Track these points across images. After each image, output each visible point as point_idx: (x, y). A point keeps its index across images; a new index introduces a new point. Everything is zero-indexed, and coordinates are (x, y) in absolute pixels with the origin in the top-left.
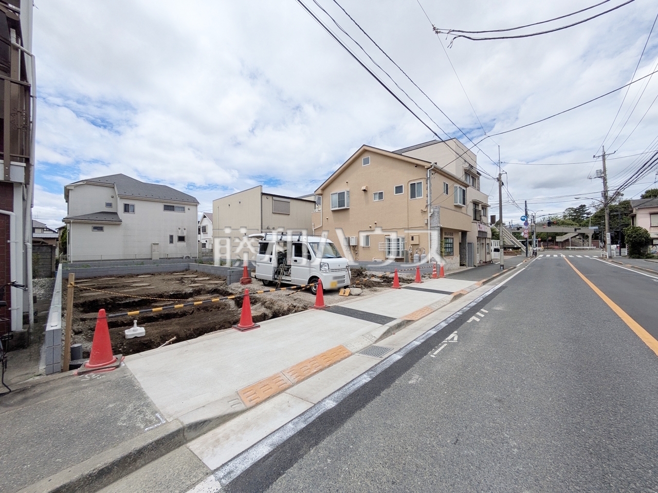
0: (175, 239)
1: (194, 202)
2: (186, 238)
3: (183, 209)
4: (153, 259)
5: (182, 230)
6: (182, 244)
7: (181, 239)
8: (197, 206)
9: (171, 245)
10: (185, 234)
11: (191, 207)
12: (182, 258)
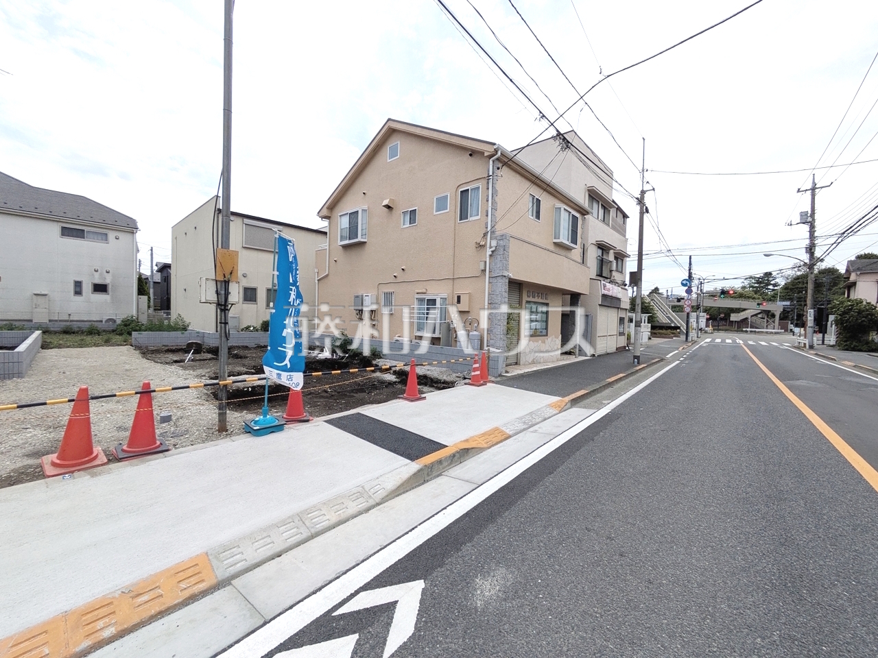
0: (87, 288)
1: (129, 226)
2: (110, 288)
3: (105, 237)
4: (34, 321)
5: (101, 274)
6: (100, 297)
7: (100, 288)
8: (133, 233)
9: (78, 298)
10: (108, 280)
11: (120, 235)
12: (102, 321)
